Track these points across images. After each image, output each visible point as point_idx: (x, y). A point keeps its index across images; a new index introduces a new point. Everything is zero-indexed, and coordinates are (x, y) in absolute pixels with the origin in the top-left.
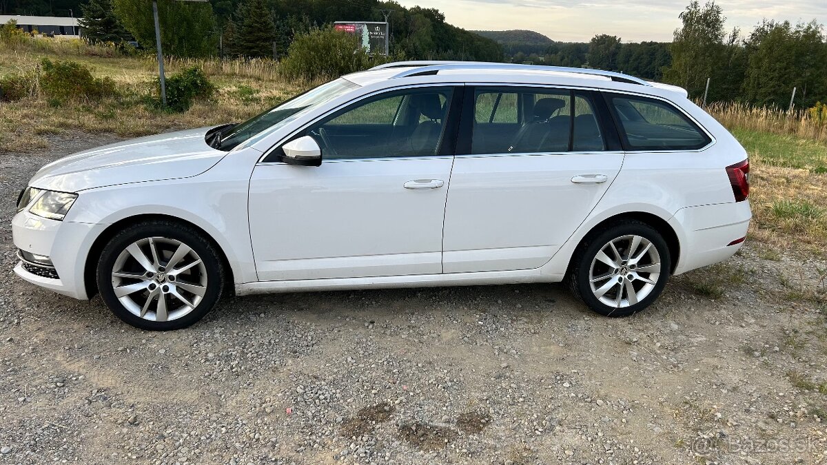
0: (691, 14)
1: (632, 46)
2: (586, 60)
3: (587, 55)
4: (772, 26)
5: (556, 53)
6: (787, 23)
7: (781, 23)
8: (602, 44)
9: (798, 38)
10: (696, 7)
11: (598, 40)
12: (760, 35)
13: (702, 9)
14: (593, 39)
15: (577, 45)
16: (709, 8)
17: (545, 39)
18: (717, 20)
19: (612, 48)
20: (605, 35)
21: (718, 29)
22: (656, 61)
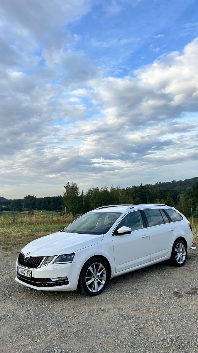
0: (68, 186)
1: (41, 199)
2: (23, 206)
3: (23, 204)
4: (93, 189)
5: (10, 204)
6: (97, 188)
7: (96, 188)
8: (28, 199)
9: (102, 192)
10: (69, 184)
11: (27, 198)
12: (90, 192)
13: (71, 185)
14: (25, 197)
15: (17, 200)
16: (73, 184)
17: (3, 199)
18: (76, 188)
19: (33, 200)
20: (29, 196)
21: (77, 191)
22: (51, 203)
